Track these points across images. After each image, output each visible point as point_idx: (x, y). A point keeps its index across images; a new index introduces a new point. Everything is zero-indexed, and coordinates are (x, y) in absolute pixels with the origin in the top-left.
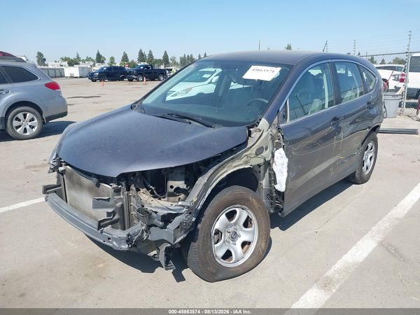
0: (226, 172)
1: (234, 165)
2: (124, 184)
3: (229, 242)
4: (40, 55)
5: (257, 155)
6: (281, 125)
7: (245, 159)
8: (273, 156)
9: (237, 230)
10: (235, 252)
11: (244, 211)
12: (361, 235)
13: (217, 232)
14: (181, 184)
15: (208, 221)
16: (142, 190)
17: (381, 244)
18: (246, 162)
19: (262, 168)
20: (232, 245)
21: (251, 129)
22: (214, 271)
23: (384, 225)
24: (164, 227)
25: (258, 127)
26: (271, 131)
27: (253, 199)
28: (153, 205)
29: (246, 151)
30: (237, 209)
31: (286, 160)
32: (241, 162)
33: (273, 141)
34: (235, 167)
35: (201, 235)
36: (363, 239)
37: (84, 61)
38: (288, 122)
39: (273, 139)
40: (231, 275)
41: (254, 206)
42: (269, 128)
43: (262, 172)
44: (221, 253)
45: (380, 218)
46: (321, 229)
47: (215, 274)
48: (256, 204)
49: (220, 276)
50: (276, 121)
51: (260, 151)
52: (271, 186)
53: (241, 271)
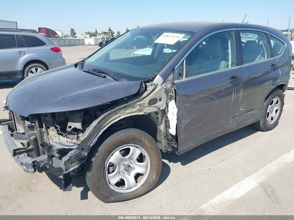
0: (119, 117)
1: (127, 112)
2: (37, 123)
3: (123, 173)
4: (72, 30)
5: (150, 105)
6: (176, 82)
7: (138, 107)
8: (167, 106)
9: (131, 163)
10: (128, 181)
11: (138, 149)
12: (247, 174)
13: (112, 165)
14: (78, 126)
15: (101, 156)
16: (51, 128)
17: (261, 185)
18: (140, 110)
19: (160, 115)
20: (127, 176)
21: (147, 84)
22: (107, 195)
23: (272, 168)
24: (60, 158)
25: (153, 82)
26: (165, 86)
27: (145, 140)
28: (54, 141)
29: (139, 101)
30: (131, 148)
31: (176, 110)
32: (135, 110)
33: (167, 94)
34: (128, 114)
35: (95, 166)
36: (247, 178)
37: (100, 34)
38: (184, 79)
39: (167, 92)
40: (122, 199)
41: (147, 146)
42: (163, 83)
43: (160, 118)
44: (114, 181)
45: (270, 162)
46: (215, 167)
47: (107, 198)
48: (148, 144)
49: (113, 199)
50: (171, 77)
51: (153, 102)
52: (166, 130)
53: (132, 196)
